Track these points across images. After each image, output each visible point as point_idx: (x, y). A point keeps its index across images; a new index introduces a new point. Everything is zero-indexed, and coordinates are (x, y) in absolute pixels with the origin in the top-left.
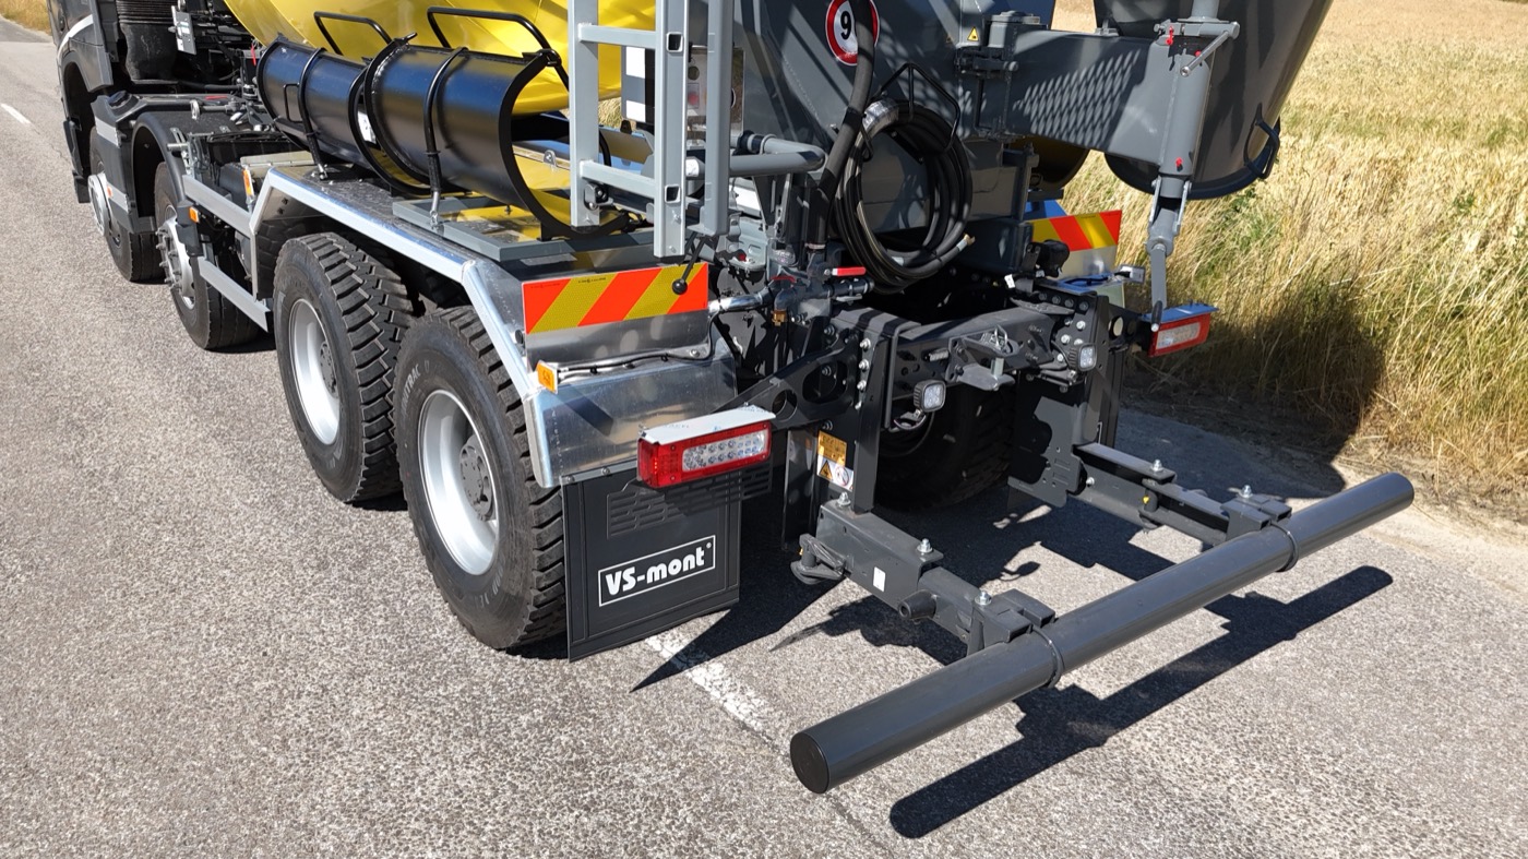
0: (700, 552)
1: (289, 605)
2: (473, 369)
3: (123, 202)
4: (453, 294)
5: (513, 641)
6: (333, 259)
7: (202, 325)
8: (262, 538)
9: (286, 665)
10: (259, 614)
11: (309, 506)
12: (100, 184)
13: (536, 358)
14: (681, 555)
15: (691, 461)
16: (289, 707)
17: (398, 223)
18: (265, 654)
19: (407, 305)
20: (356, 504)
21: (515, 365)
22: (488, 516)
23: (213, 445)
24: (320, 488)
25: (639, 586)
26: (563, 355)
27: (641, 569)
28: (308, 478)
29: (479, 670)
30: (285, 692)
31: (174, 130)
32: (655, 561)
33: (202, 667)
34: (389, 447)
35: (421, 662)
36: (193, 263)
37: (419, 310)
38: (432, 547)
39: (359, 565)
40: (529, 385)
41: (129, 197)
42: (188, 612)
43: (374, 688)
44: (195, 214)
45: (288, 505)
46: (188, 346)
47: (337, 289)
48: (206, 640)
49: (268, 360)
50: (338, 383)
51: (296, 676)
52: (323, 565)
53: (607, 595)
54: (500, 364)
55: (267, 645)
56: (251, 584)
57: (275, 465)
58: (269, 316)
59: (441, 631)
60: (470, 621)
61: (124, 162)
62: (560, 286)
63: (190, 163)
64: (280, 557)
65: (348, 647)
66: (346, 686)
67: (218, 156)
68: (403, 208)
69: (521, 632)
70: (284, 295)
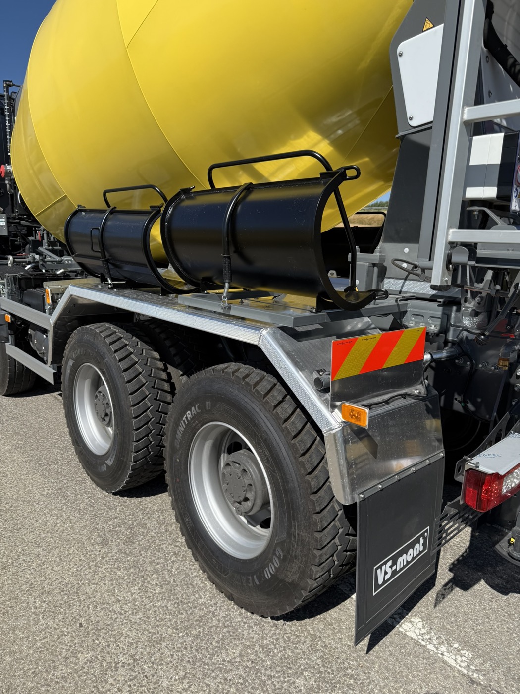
0: (422, 541)
1: (88, 577)
8: (59, 521)
9: (99, 635)
10: (69, 586)
11: (85, 495)
14: (412, 546)
16: (111, 680)
18: (81, 625)
20: (122, 493)
23: (16, 454)
24: (89, 482)
25: (394, 573)
27: (395, 560)
28: (79, 475)
29: (245, 632)
30: (105, 663)
32: (400, 554)
33: (36, 641)
35: (200, 627)
39: (129, 541)
42: (17, 586)
43: (172, 656)
45: (71, 496)
48: (34, 613)
51: (109, 646)
52: (104, 542)
53: (377, 586)
55: (81, 616)
56: (58, 559)
57: (57, 466)
59: (205, 596)
64: (75, 537)
65: (140, 615)
66: (151, 655)
70: (71, 363)
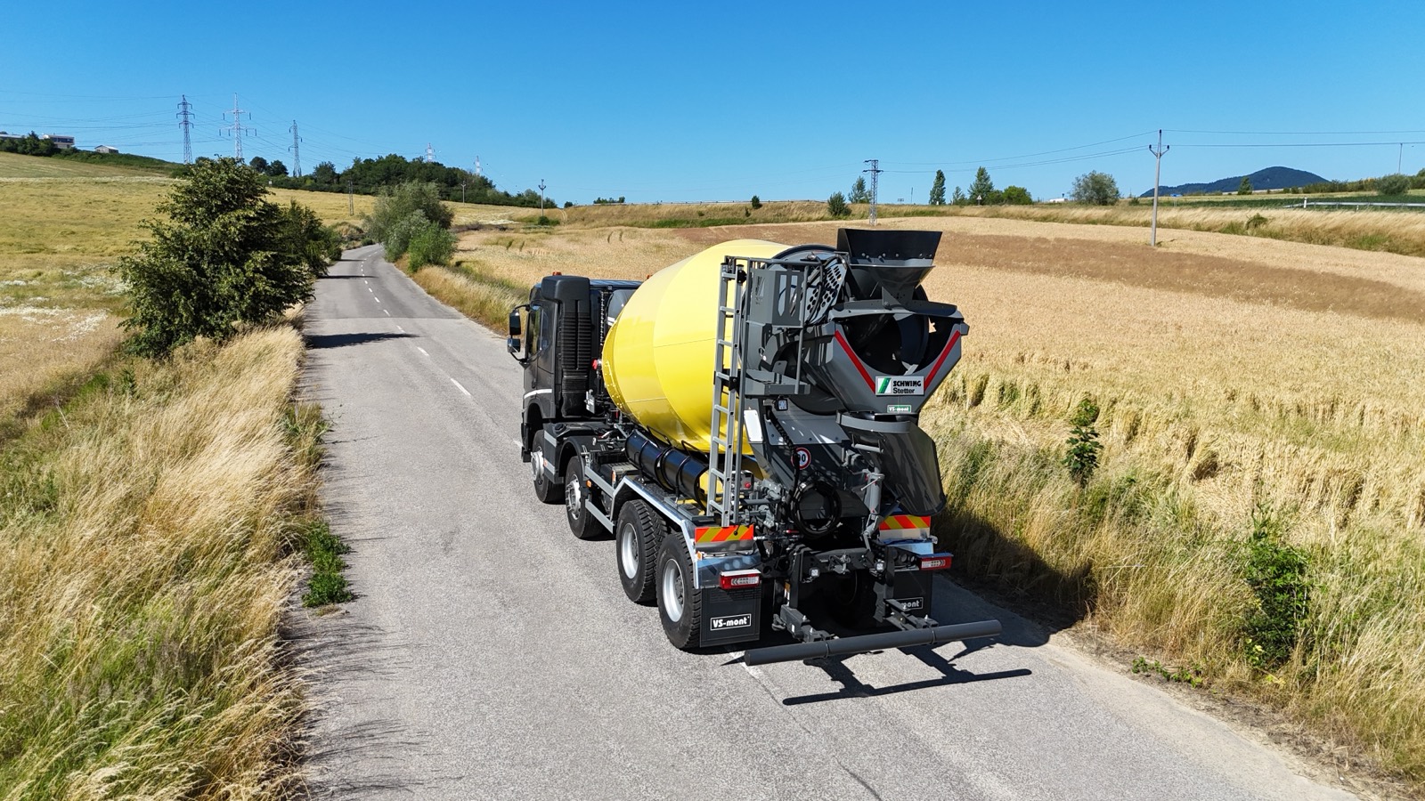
0: (745, 619)
1: (615, 631)
2: (681, 552)
3: (552, 469)
4: (678, 529)
5: (683, 646)
6: (642, 511)
7: (581, 527)
8: (605, 611)
11: (622, 603)
12: (538, 457)
13: (698, 550)
14: (739, 618)
15: (734, 583)
17: (663, 503)
19: (665, 528)
20: (638, 603)
21: (692, 551)
22: (682, 603)
23: (586, 578)
24: (626, 596)
25: (724, 626)
26: (708, 551)
27: (725, 621)
31: (583, 446)
32: (730, 619)
34: (653, 579)
36: (582, 500)
37: (669, 532)
38: (664, 614)
39: (638, 622)
40: (695, 558)
41: (556, 468)
43: (641, 655)
44: (589, 484)
45: (614, 601)
46: (571, 536)
47: (642, 522)
49: (613, 544)
50: (639, 556)
52: (626, 621)
53: (713, 628)
54: (688, 552)
56: (602, 623)
58: (615, 528)
60: (672, 638)
61: (557, 454)
62: (706, 530)
63: (589, 461)
64: (611, 617)
67: (601, 462)
68: (667, 499)
69: (685, 643)
70: (622, 521)
